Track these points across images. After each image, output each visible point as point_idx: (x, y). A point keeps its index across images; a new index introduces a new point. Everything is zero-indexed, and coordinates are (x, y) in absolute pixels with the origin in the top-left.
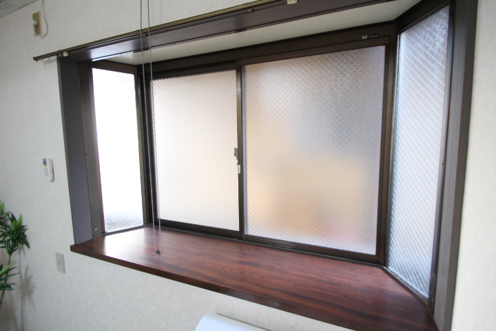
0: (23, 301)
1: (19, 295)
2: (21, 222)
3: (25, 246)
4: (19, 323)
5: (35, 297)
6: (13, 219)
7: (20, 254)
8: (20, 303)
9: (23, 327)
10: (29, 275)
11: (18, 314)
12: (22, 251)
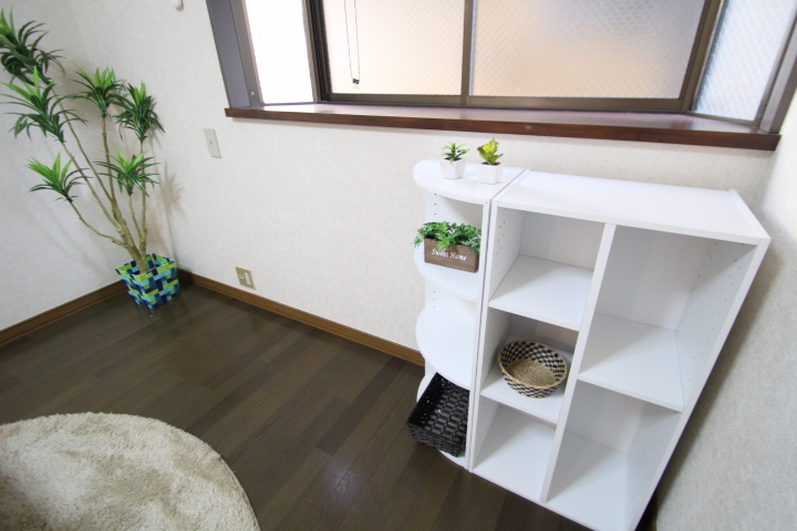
0: (168, 213)
1: (163, 207)
2: (145, 93)
3: (157, 131)
4: (168, 245)
5: (184, 204)
6: (132, 91)
7: (152, 145)
8: (164, 217)
9: (174, 248)
10: (170, 173)
11: (165, 234)
12: (154, 141)
